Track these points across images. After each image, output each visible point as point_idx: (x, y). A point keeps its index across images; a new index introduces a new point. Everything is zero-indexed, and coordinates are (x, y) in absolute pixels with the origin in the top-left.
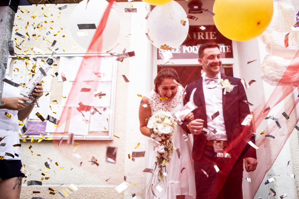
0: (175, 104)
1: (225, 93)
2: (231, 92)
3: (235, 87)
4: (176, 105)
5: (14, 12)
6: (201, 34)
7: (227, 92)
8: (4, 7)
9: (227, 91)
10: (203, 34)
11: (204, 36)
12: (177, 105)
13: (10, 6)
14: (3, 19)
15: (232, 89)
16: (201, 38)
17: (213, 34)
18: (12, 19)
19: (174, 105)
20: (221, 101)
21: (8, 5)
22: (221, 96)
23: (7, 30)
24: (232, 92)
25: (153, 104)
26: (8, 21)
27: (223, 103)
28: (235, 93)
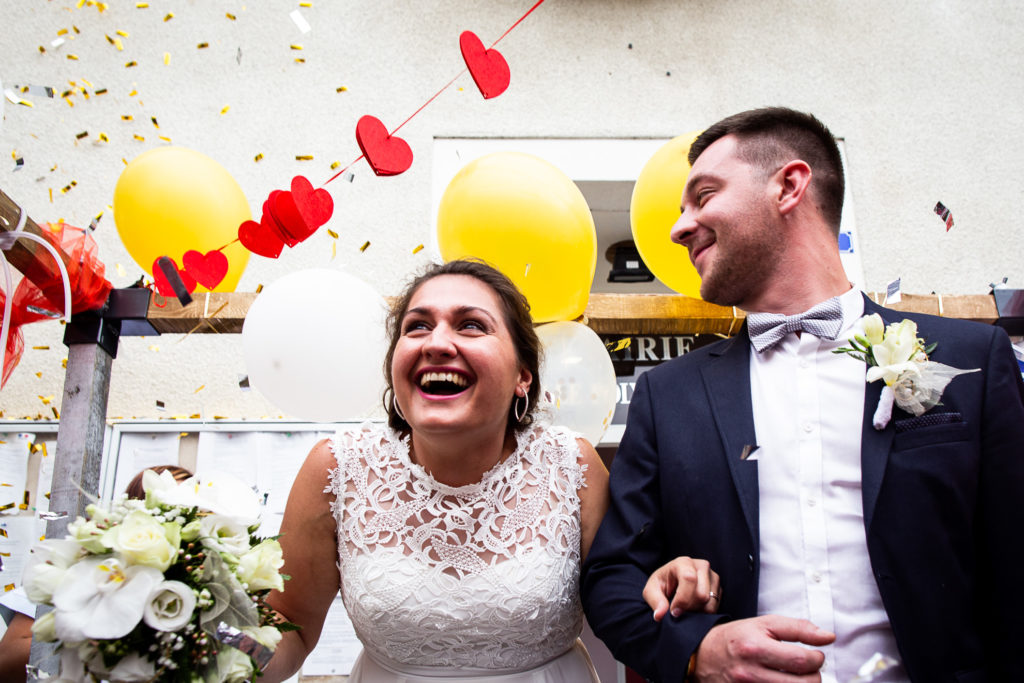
0: (503, 535)
1: (882, 416)
2: (925, 414)
3: (957, 379)
4: (512, 548)
5: (109, 357)
6: (647, 344)
7: (897, 411)
8: (83, 347)
9: (901, 404)
10: (653, 343)
11: (659, 351)
12: (520, 549)
13: (100, 345)
14: (81, 386)
15: (933, 392)
16: (647, 356)
17: (685, 343)
18: (104, 383)
19: (500, 547)
20: (855, 474)
21: (93, 340)
22: (852, 436)
23: (94, 417)
24: (931, 410)
25: (358, 500)
26: (96, 390)
27: (865, 486)
28: (954, 419)
